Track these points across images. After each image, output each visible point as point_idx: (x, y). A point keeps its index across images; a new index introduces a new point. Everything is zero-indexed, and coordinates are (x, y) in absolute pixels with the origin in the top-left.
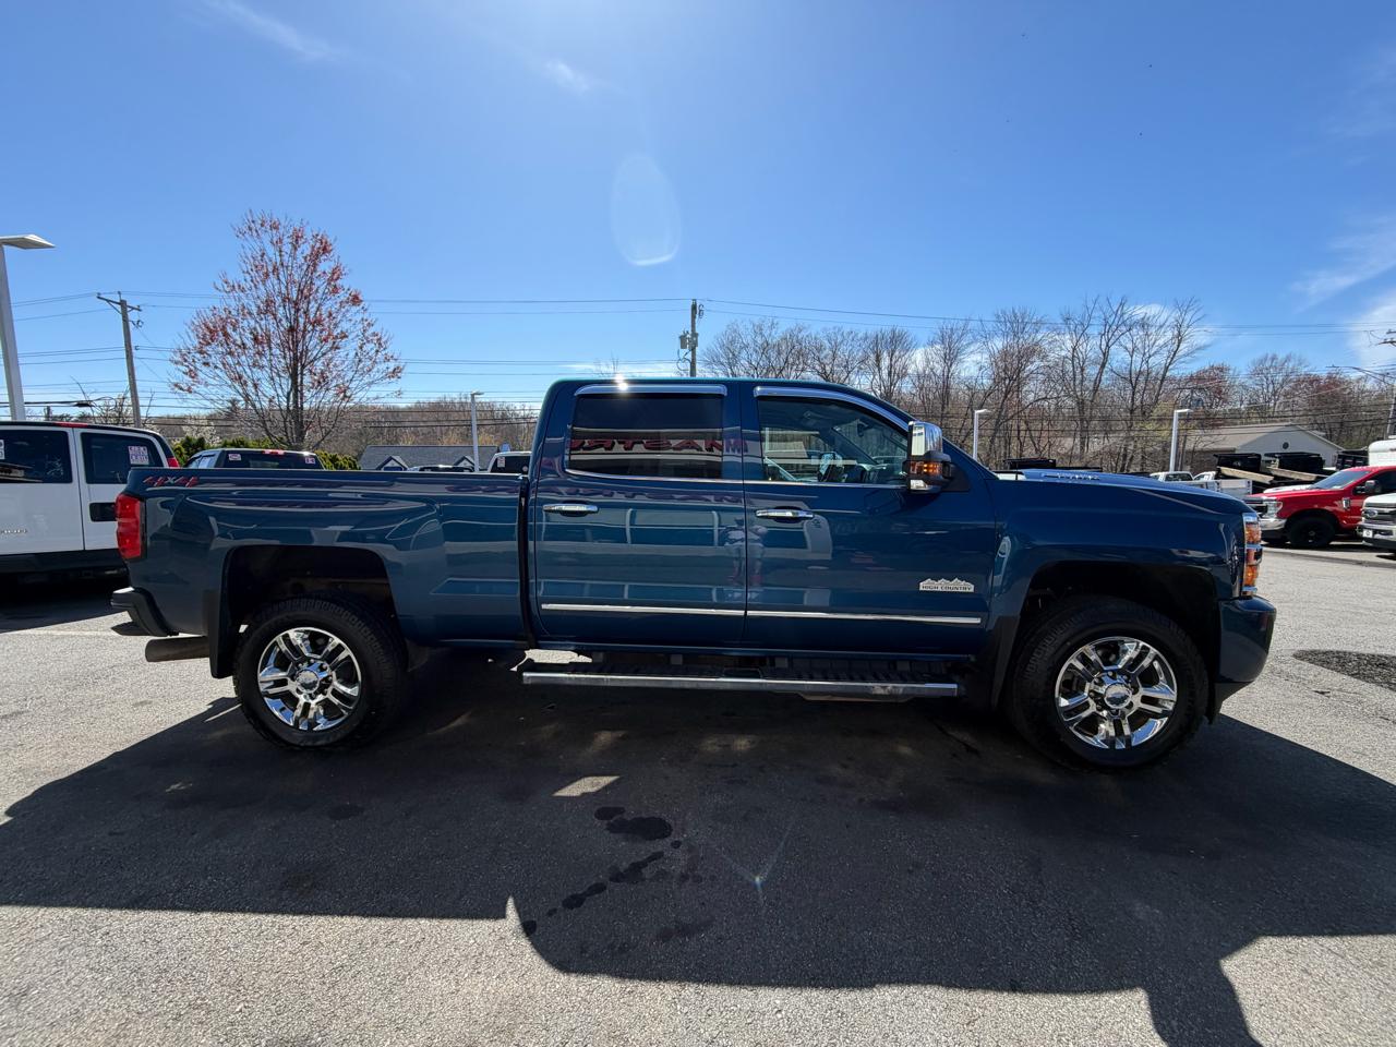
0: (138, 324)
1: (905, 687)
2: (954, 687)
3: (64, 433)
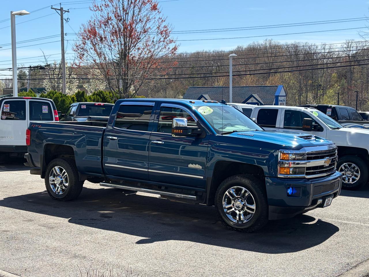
0: (67, 20)
1: (183, 196)
2: (195, 197)
3: (25, 101)
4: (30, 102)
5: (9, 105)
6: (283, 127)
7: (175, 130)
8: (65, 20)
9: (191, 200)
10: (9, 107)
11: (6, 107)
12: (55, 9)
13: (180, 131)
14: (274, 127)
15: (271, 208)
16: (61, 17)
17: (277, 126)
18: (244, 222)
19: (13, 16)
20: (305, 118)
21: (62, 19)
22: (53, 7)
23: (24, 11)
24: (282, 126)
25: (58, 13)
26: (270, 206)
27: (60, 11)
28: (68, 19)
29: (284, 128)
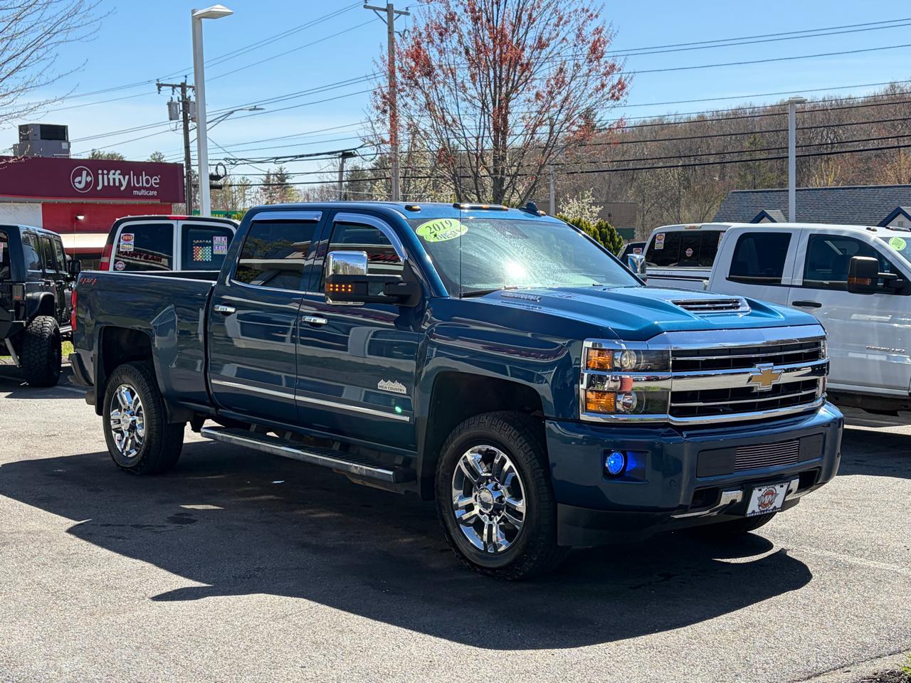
0: (404, 34)
1: (366, 470)
2: (391, 473)
3: (172, 226)
4: (184, 227)
5: (133, 235)
6: (801, 284)
7: (331, 285)
8: (400, 34)
9: (382, 480)
10: (133, 240)
11: (125, 240)
12: (374, 9)
13: (346, 288)
14: (777, 283)
15: (563, 510)
16: (389, 28)
17: (785, 279)
18: (499, 550)
19: (197, 20)
20: (855, 257)
21: (391, 32)
22: (368, 4)
23: (219, 8)
24: (799, 280)
25: (381, 18)
26: (561, 505)
27: (386, 13)
28: (405, 31)
29: (805, 285)
